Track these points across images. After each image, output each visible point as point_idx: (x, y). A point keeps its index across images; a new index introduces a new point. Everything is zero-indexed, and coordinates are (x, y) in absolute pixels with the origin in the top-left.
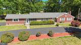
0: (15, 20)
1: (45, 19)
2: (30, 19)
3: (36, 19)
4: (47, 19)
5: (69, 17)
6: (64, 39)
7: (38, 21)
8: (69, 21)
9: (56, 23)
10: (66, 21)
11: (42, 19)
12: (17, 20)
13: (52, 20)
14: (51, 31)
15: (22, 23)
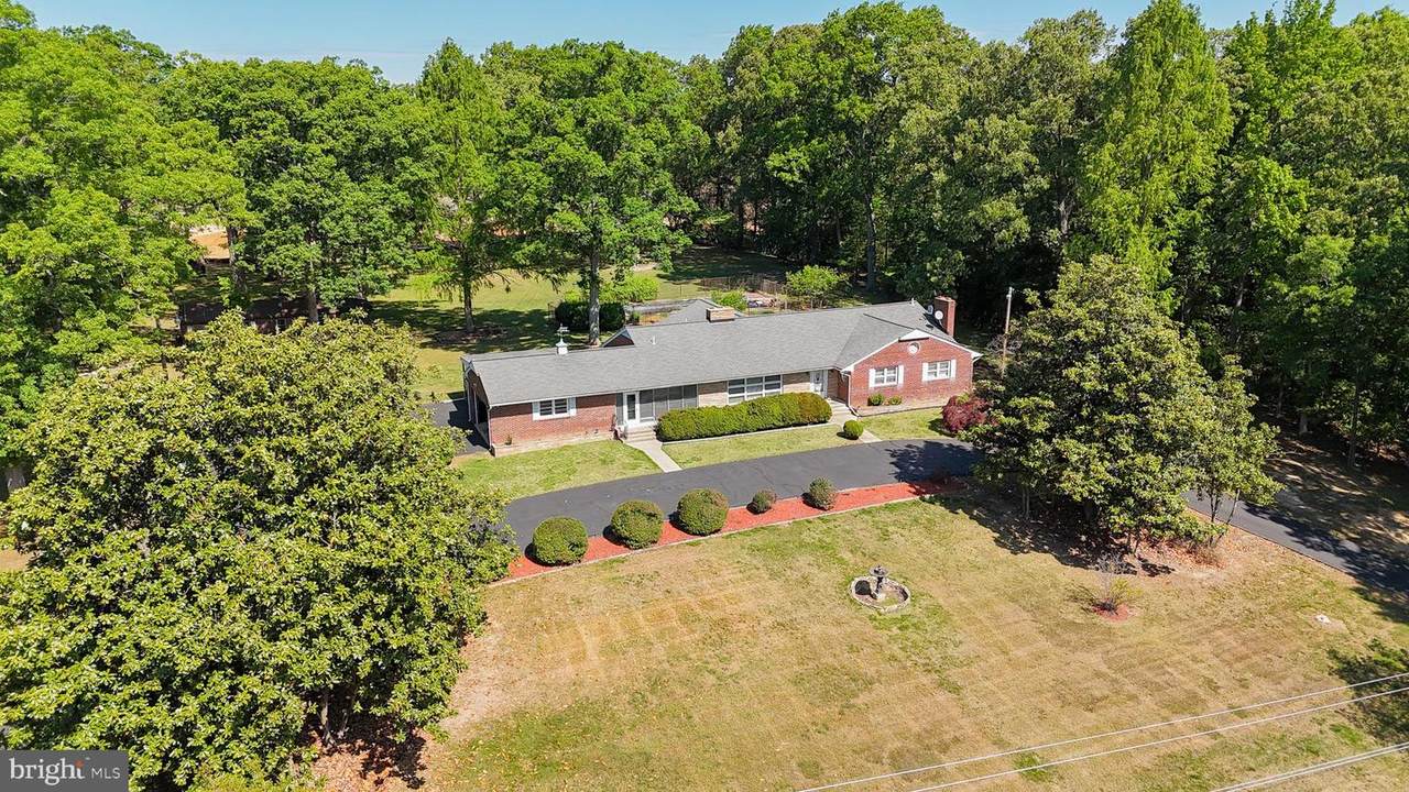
0: (546, 407)
1: (755, 381)
2: (648, 396)
3: (690, 391)
4: (773, 381)
5: (937, 356)
6: (885, 517)
7: (705, 401)
8: (936, 387)
9: (840, 414)
10: (914, 387)
11: (735, 385)
12: (561, 405)
13: (811, 387)
14: (822, 485)
15: (595, 426)
